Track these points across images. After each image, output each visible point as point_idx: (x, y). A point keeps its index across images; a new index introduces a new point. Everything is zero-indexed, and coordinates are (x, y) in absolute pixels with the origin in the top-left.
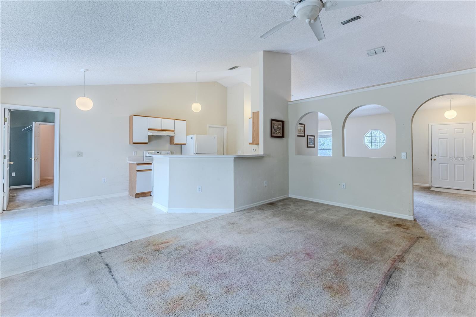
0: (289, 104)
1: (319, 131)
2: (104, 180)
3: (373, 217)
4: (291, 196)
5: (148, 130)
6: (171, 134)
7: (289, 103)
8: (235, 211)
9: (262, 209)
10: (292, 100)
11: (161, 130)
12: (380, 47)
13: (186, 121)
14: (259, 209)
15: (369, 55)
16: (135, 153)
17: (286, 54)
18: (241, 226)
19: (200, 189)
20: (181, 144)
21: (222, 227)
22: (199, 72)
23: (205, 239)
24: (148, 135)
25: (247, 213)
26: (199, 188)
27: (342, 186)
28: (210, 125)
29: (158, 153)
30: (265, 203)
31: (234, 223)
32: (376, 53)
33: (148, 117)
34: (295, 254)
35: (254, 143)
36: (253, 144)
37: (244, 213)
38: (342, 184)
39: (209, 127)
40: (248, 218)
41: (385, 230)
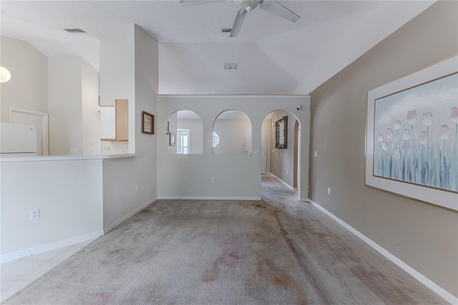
0: (157, 97)
1: (178, 130)
3: (240, 203)
8: (106, 232)
9: (140, 220)
10: (159, 94)
12: (234, 64)
14: (135, 221)
15: (225, 68)
17: (154, 39)
18: (131, 251)
19: (37, 214)
21: (104, 263)
23: (88, 294)
25: (124, 230)
26: (34, 213)
27: (212, 180)
28: (15, 109)
30: (136, 212)
31: (118, 250)
32: (230, 68)
34: (221, 260)
35: (118, 139)
36: (116, 140)
37: (121, 232)
38: (212, 179)
39: (13, 111)
40: (133, 237)
41: (255, 212)
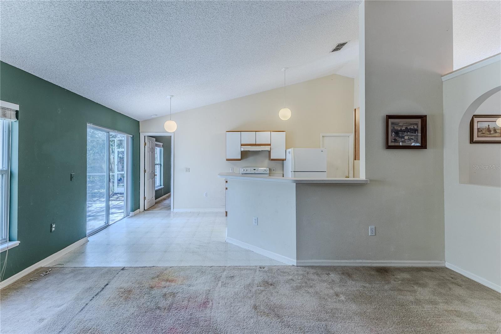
2: (205, 194)
4: (448, 265)
5: (241, 145)
6: (267, 148)
7: (444, 79)
8: (299, 265)
11: (255, 145)
13: (285, 132)
16: (232, 169)
20: (283, 160)
22: (288, 68)
24: (241, 151)
26: (255, 220)
28: (324, 135)
29: (254, 170)
33: (241, 131)
39: (323, 137)
